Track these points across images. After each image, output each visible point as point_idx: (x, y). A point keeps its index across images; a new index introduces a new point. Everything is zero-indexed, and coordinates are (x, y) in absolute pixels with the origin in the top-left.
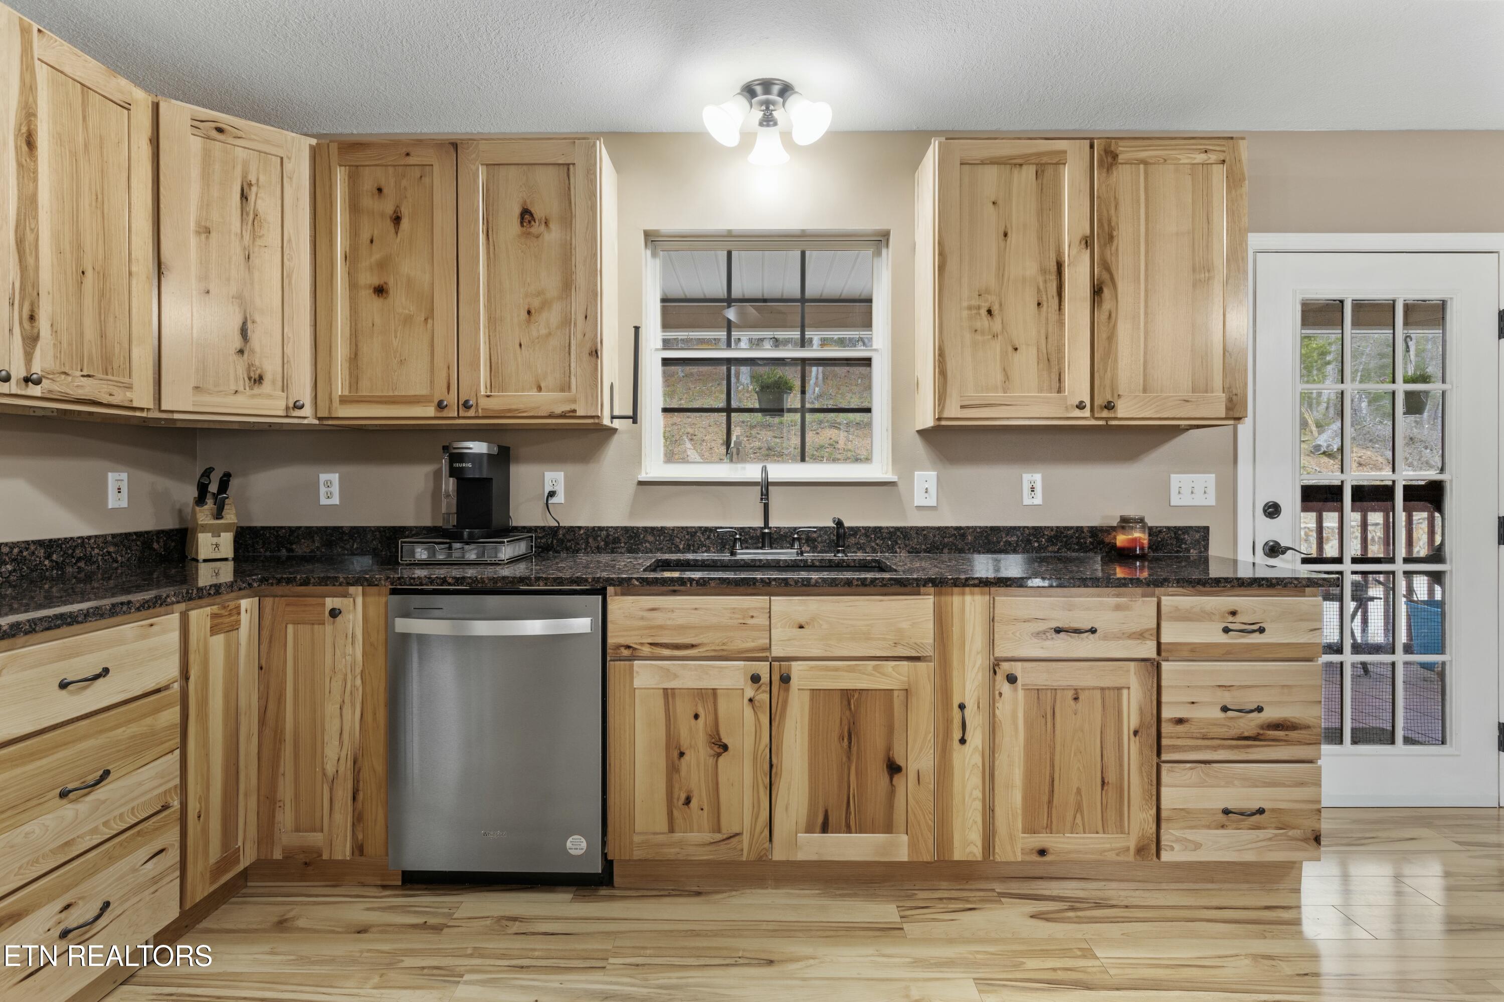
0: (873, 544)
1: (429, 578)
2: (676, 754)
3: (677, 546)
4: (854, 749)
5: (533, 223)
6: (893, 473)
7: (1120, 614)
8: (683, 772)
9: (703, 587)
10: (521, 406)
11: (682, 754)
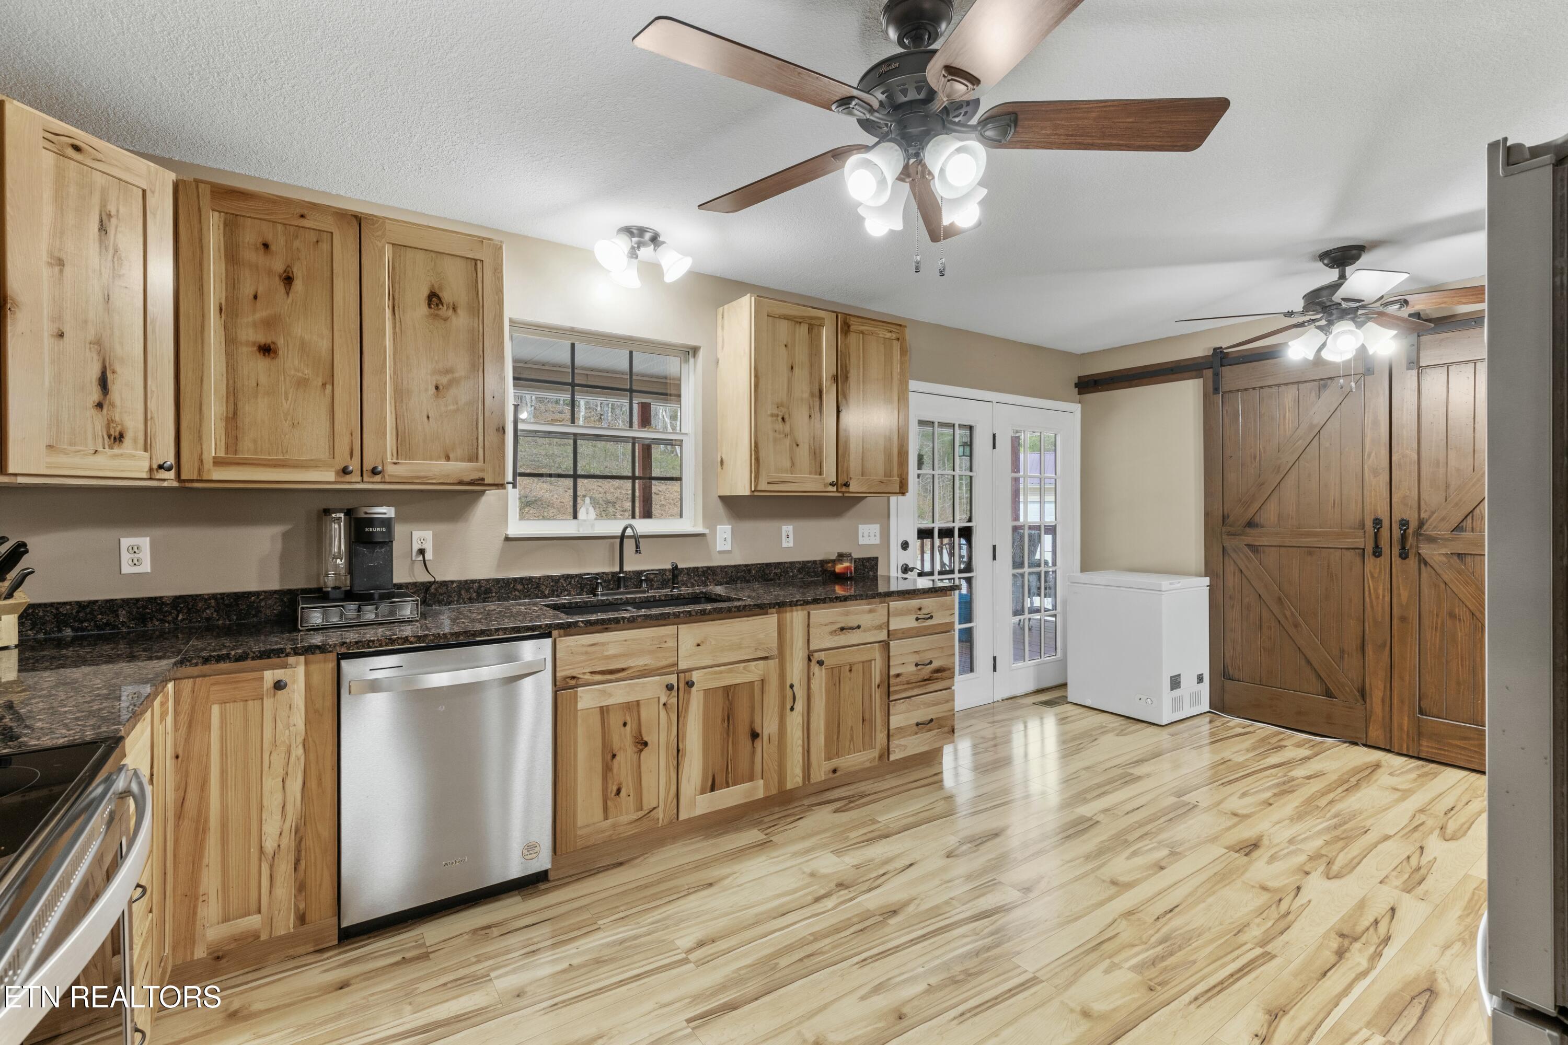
0: (692, 581)
1: (390, 639)
2: (609, 757)
3: (543, 592)
4: (731, 727)
5: (440, 306)
6: (704, 527)
7: (871, 615)
8: (615, 770)
9: (632, 623)
10: (431, 474)
11: (614, 756)
